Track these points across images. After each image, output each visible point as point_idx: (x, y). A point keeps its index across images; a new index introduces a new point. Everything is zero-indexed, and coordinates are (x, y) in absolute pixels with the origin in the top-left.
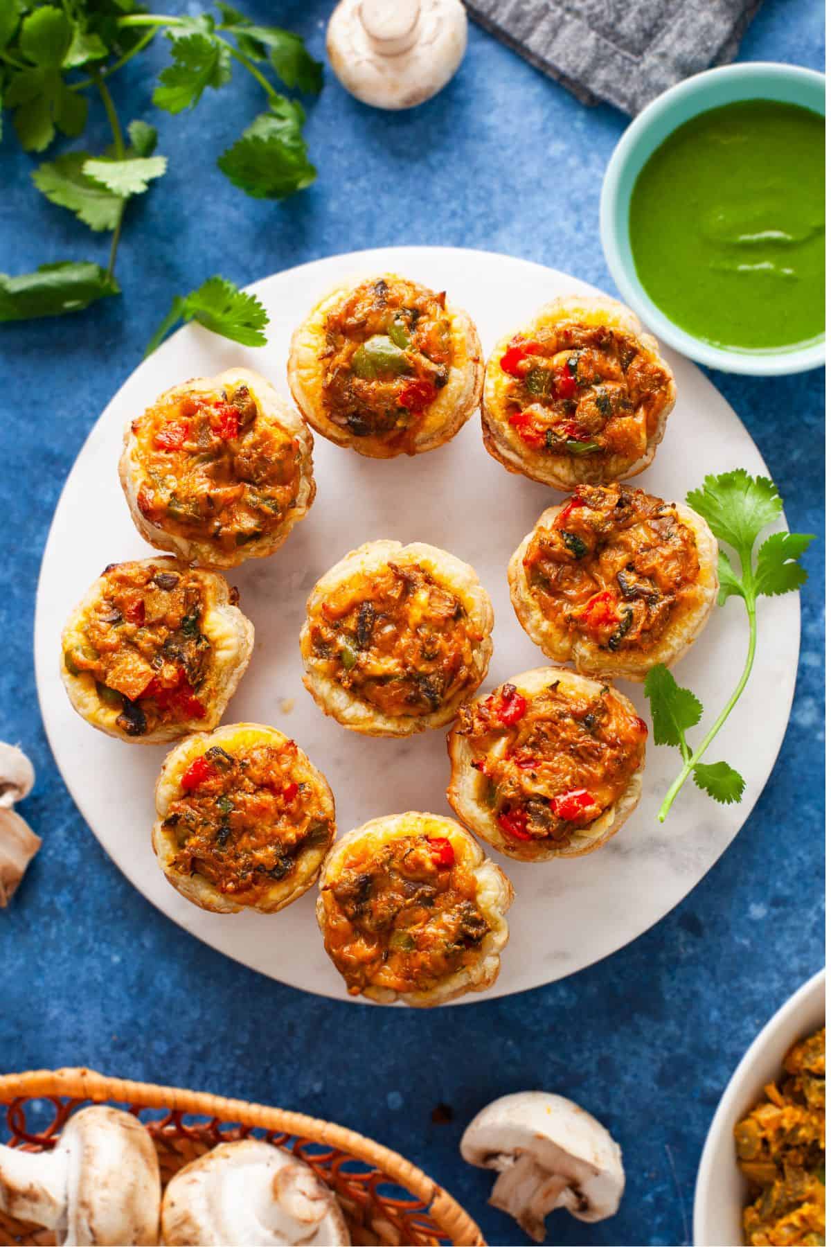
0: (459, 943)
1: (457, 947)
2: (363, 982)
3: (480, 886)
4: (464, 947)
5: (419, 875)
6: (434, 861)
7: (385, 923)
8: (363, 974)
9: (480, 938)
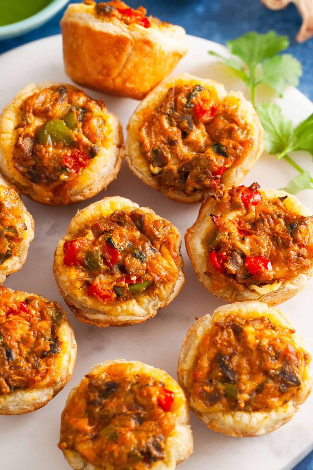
0: (142, 453)
1: (139, 454)
2: (71, 443)
3: (175, 433)
4: (143, 457)
5: (145, 402)
6: (159, 400)
7: (107, 416)
8: (74, 439)
9: (156, 459)
